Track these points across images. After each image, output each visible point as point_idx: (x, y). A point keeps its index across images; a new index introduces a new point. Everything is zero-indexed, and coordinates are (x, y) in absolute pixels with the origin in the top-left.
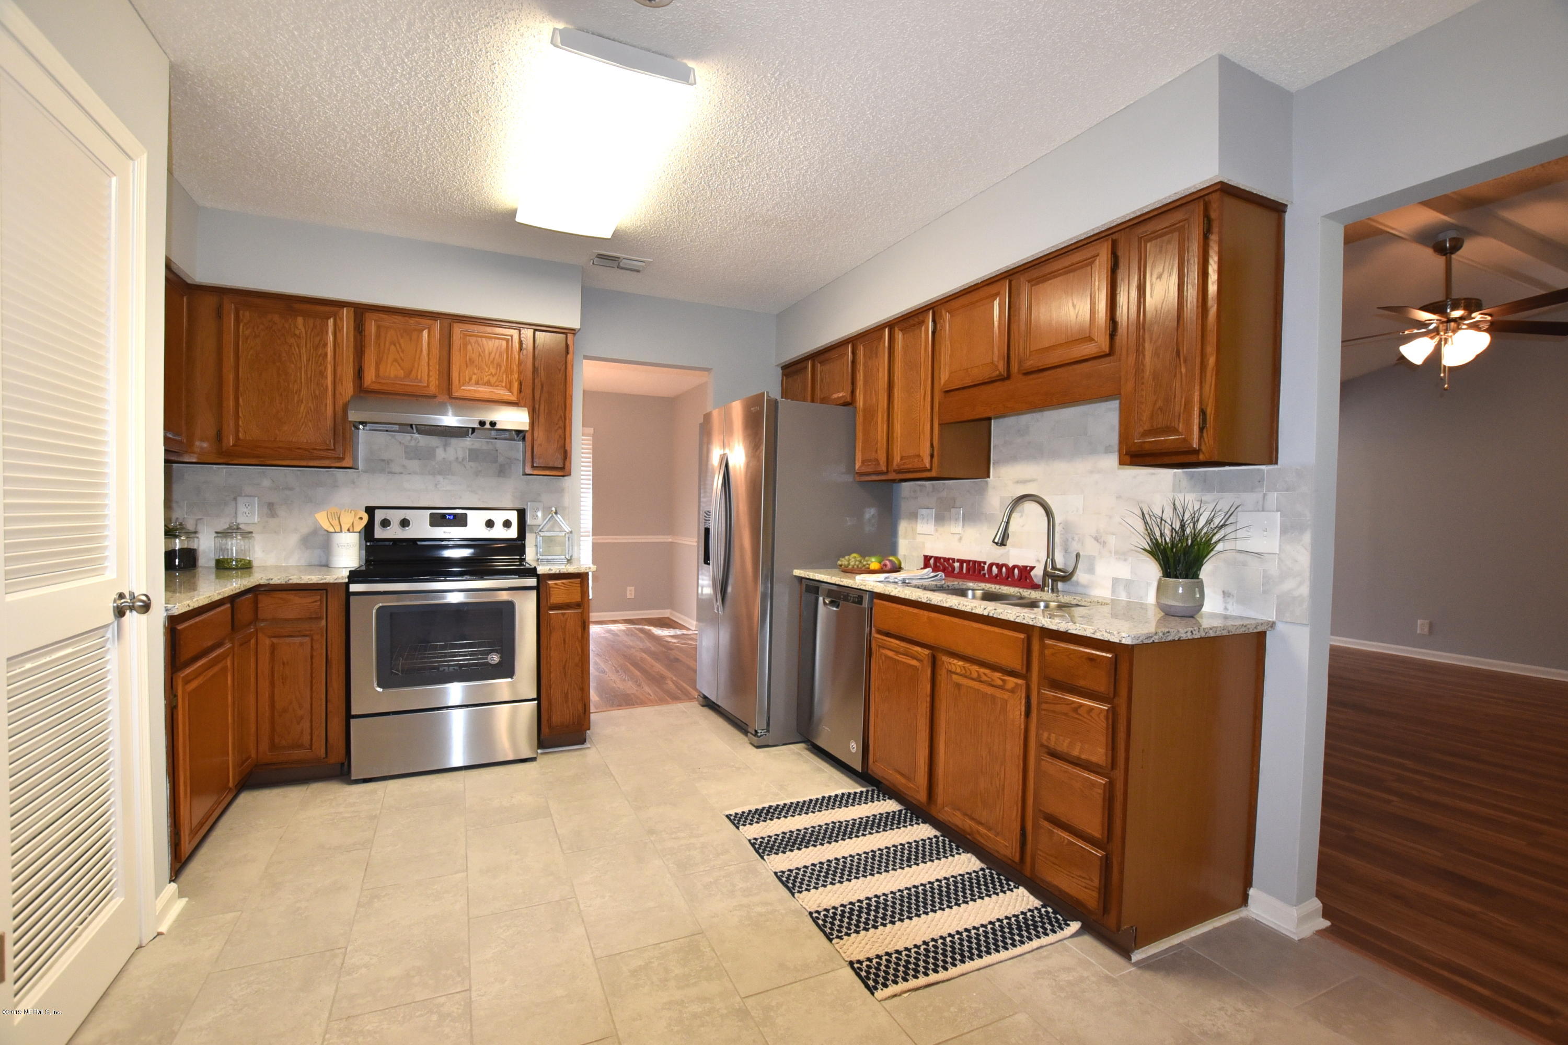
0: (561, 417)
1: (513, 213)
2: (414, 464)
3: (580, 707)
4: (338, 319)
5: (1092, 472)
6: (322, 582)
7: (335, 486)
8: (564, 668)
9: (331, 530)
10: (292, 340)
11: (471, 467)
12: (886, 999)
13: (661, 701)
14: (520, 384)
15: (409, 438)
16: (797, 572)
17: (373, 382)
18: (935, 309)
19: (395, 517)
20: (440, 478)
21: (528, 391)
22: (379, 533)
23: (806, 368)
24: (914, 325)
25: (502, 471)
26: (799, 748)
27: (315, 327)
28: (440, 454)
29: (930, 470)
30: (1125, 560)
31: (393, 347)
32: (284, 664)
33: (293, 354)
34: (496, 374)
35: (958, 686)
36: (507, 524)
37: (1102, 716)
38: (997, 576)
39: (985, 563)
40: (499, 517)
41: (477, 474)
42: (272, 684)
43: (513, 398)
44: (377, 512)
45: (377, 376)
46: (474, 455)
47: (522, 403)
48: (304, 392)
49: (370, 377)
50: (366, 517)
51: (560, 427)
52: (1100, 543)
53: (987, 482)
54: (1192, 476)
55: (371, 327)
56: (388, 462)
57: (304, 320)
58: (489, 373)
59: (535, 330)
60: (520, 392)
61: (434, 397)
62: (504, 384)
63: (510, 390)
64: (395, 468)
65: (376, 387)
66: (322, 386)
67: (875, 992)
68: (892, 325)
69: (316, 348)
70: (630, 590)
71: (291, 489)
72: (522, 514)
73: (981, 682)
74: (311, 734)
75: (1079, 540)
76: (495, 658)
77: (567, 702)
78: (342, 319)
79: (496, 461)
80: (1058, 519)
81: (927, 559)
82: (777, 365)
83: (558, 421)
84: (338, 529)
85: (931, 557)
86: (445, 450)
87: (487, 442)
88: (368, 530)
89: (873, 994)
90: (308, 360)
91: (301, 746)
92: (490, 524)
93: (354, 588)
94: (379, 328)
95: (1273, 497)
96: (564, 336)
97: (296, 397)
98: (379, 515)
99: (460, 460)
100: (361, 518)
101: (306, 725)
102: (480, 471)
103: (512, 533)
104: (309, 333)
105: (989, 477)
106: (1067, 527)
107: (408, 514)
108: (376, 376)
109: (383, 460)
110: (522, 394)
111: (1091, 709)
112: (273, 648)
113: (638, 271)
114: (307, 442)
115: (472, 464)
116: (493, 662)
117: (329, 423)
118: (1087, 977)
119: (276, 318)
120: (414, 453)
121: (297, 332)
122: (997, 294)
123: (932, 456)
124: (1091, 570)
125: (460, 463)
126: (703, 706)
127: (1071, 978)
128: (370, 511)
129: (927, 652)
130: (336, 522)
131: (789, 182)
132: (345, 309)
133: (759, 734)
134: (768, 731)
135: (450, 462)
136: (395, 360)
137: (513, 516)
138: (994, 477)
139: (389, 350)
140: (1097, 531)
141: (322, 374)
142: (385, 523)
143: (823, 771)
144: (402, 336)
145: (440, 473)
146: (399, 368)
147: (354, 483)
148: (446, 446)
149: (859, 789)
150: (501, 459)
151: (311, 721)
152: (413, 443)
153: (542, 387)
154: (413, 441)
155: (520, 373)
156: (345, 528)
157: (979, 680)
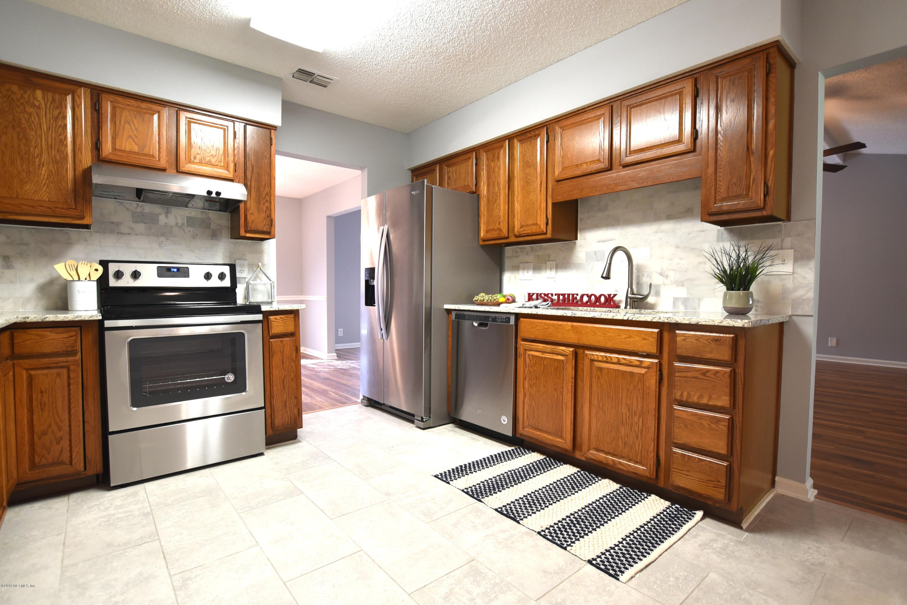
0: (267, 192)
1: (248, 21)
2: (141, 227)
3: (296, 411)
4: (76, 97)
5: (656, 232)
6: (77, 319)
7: (69, 244)
8: (283, 382)
9: (70, 278)
10: (30, 110)
11: (189, 231)
12: (628, 581)
14: (235, 165)
15: (136, 205)
16: (447, 306)
17: (110, 153)
18: (548, 126)
19: (128, 268)
20: (162, 239)
21: (241, 171)
22: (113, 283)
23: (434, 170)
24: (531, 137)
25: (214, 235)
27: (54, 100)
28: (162, 219)
29: (546, 234)
30: (683, 286)
31: (127, 126)
32: (42, 392)
33: (33, 122)
34: (215, 156)
35: (601, 369)
36: (222, 276)
37: (726, 376)
38: (587, 302)
39: (577, 295)
40: (215, 271)
41: (194, 237)
42: (31, 411)
43: (230, 175)
44: (110, 265)
45: (114, 148)
46: (191, 221)
47: (237, 180)
48: (45, 156)
49: (107, 148)
50: (101, 269)
51: (267, 201)
52: (664, 277)
53: (575, 243)
55: (108, 108)
56: (118, 224)
57: (43, 94)
58: (210, 154)
59: (247, 124)
60: (235, 171)
61: (164, 170)
62: (222, 165)
63: (227, 169)
64: (124, 229)
65: (113, 158)
66: (63, 153)
67: (618, 577)
68: (510, 138)
69: (56, 119)
71: (26, 244)
72: (233, 268)
73: (621, 364)
74: (71, 451)
75: (648, 276)
76: (230, 378)
77: (286, 408)
78: (80, 97)
79: (209, 228)
80: (635, 262)
81: (530, 295)
82: (408, 169)
83: (266, 196)
84: (76, 278)
85: (533, 294)
86: (167, 216)
87: (202, 212)
88: (102, 282)
89: (618, 579)
90: (48, 129)
91: (62, 463)
92: (208, 276)
93: (108, 323)
94: (114, 108)
95: (788, 241)
96: (269, 131)
97: (37, 160)
98: (113, 268)
99: (180, 225)
100: (96, 270)
101: (65, 443)
102: (197, 235)
103: (227, 283)
104: (48, 104)
105: (576, 239)
106: (639, 269)
107: (139, 267)
108: (112, 148)
109: (113, 223)
110: (237, 173)
111: (717, 372)
112: (31, 379)
113: (325, 86)
114: (49, 201)
115: (189, 229)
116: (229, 381)
117: (70, 185)
119: (15, 88)
120: (139, 218)
121: (37, 103)
122: (602, 115)
123: (547, 224)
124: (657, 294)
125: (179, 227)
126: (367, 406)
127: (720, 546)
128: (104, 264)
129: (572, 349)
130: (74, 273)
132: (83, 88)
133: (424, 420)
134: (430, 417)
135: (171, 227)
136: (130, 137)
137: (226, 270)
138: (580, 239)
139: (124, 128)
140: (662, 269)
141: (63, 141)
142: (119, 275)
143: (480, 440)
144: (135, 118)
145: (163, 235)
146: (133, 143)
147: (86, 240)
148: (167, 213)
150: (213, 226)
151: (70, 441)
152: (139, 210)
153: (253, 168)
154: (139, 208)
155: (234, 156)
156: (83, 277)
157: (619, 363)
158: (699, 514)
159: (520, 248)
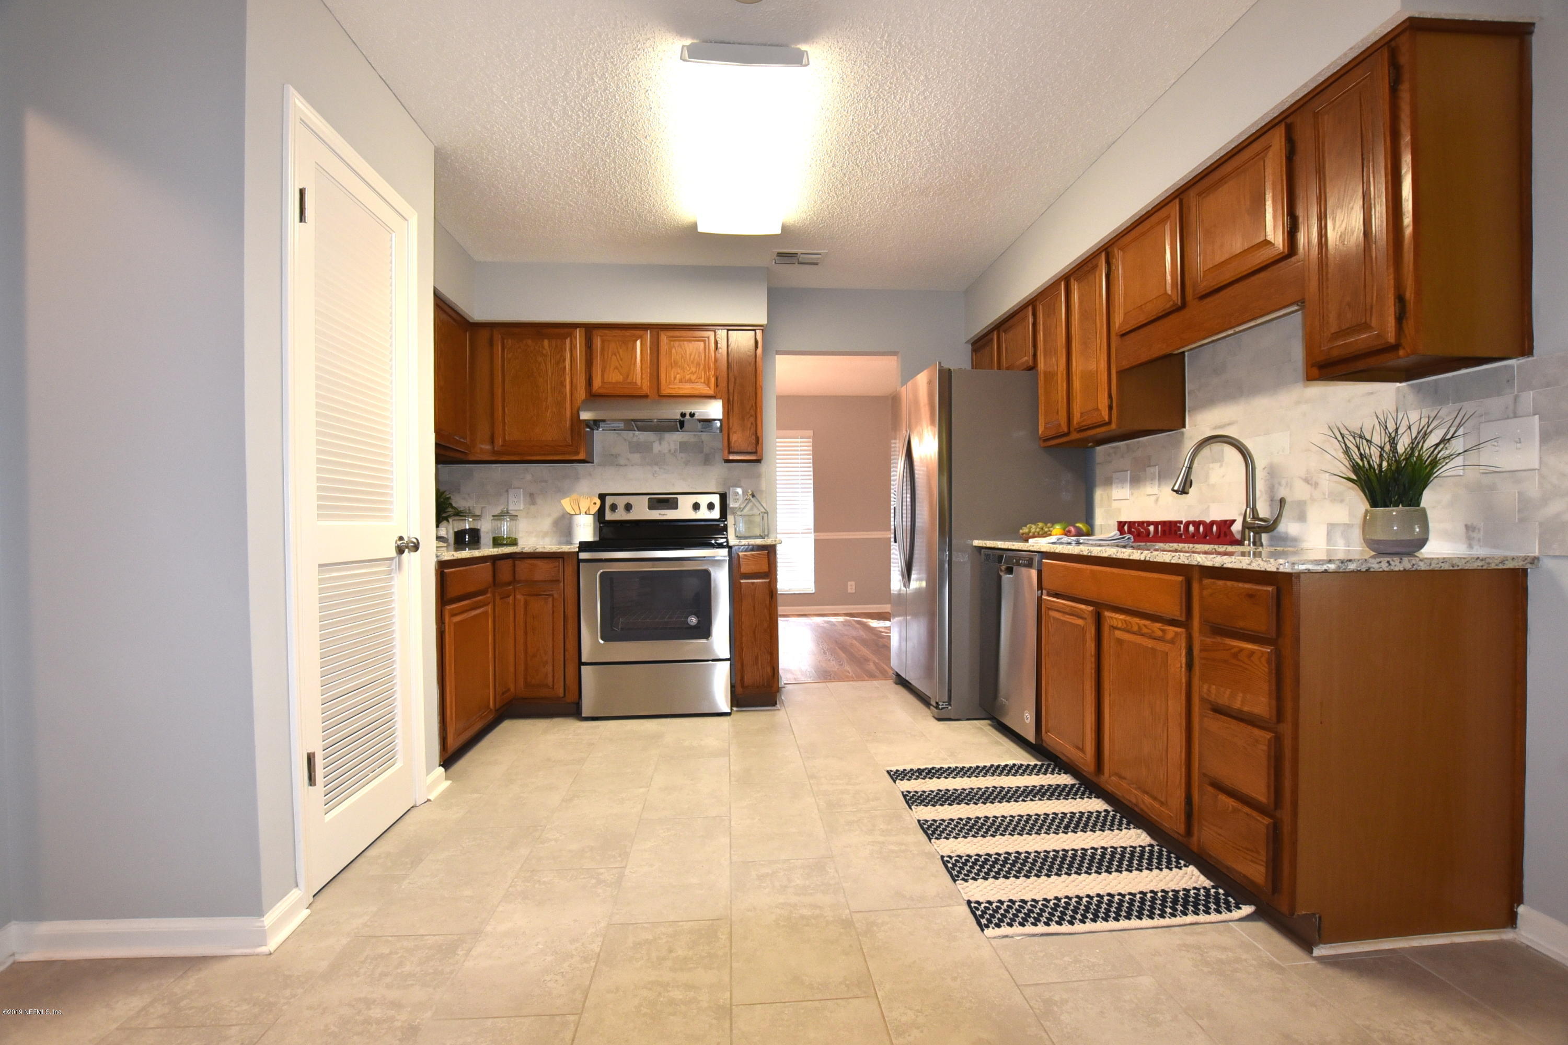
0: (752, 406)
1: (694, 226)
2: (636, 457)
3: (769, 670)
4: (573, 338)
5: (1298, 403)
6: (559, 551)
7: (577, 478)
8: (754, 633)
9: (573, 513)
10: (540, 359)
11: (682, 458)
12: (995, 938)
13: (859, 678)
14: (717, 379)
15: (632, 435)
16: (977, 543)
17: (599, 388)
18: (1109, 250)
19: (621, 502)
20: (656, 468)
21: (723, 384)
22: (609, 516)
23: (992, 340)
24: (1089, 271)
25: (707, 461)
26: (984, 724)
27: (556, 346)
28: (656, 447)
29: (1109, 423)
30: (1342, 501)
31: (614, 357)
32: (534, 618)
33: (542, 370)
34: (696, 372)
35: (1120, 642)
36: (711, 506)
37: (1264, 660)
38: (1193, 535)
39: (1181, 522)
40: (704, 500)
41: (687, 463)
42: (526, 633)
43: (711, 392)
44: (608, 498)
45: (603, 382)
46: (683, 446)
47: (719, 395)
48: (550, 399)
49: (597, 383)
50: (598, 502)
51: (751, 416)
52: (1311, 485)
53: (1183, 433)
54: (1418, 389)
55: (598, 342)
56: (616, 456)
57: (549, 342)
58: (691, 371)
59: (728, 330)
60: (717, 386)
61: (646, 396)
62: (703, 381)
63: (708, 385)
64: (622, 461)
65: (602, 391)
66: (563, 394)
67: (986, 929)
68: (1068, 278)
69: (558, 363)
70: (851, 585)
71: (546, 482)
72: (723, 498)
73: (1142, 635)
74: (553, 676)
75: (1287, 484)
76: (693, 620)
77: (757, 663)
78: (576, 338)
79: (702, 452)
80: (1260, 464)
81: (1121, 525)
82: (966, 343)
83: (750, 409)
84: (578, 512)
85: (1125, 522)
86: (660, 444)
87: (695, 435)
88: (600, 514)
89: (982, 930)
90: (552, 374)
91: (547, 686)
92: (696, 507)
93: (583, 556)
94: (603, 342)
95: (1528, 398)
96: (754, 332)
97: (544, 403)
98: (609, 501)
99: (672, 451)
100: (595, 503)
101: (549, 668)
102: (689, 461)
103: (716, 514)
104: (552, 352)
105: (1184, 426)
106: (1273, 473)
107: (630, 499)
108: (602, 382)
109: (612, 455)
110: (718, 388)
111: (1252, 653)
112: (526, 604)
113: (817, 264)
114: (553, 440)
115: (682, 455)
116: (695, 624)
117: (568, 423)
118: (1245, 960)
119: (529, 342)
120: (637, 448)
121: (544, 352)
122: (1168, 217)
123: (1110, 408)
124: (1302, 517)
125: (672, 454)
126: (896, 684)
127: (1224, 957)
128: (602, 497)
129: (1090, 608)
130: (576, 507)
131: (932, 144)
132: (578, 329)
133: (940, 707)
134: (950, 704)
135: (664, 454)
136: (616, 368)
137: (716, 499)
138: (1190, 427)
139: (611, 358)
140: (1308, 471)
141: (562, 384)
142: (614, 507)
143: (1002, 745)
144: (621, 348)
145: (656, 464)
146: (619, 374)
147: (590, 475)
148: (661, 440)
149: (1033, 762)
150: (706, 450)
151: (553, 666)
152: (635, 439)
153: (735, 379)
154: (635, 438)
155: (716, 369)
156: (583, 510)
157: (1139, 633)
158: (1247, 910)
159: (1114, 448)
